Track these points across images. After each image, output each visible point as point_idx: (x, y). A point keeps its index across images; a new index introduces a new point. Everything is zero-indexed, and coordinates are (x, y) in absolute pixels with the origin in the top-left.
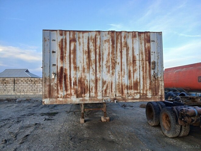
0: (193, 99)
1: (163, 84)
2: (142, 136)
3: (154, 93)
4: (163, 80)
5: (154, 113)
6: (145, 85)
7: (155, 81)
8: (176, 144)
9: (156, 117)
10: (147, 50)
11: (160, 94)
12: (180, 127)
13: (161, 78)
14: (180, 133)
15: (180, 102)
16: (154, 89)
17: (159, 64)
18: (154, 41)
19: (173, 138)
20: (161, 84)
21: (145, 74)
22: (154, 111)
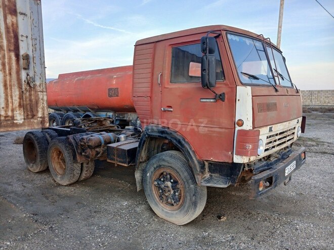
0: (99, 122)
1: (45, 98)
2: (16, 194)
3: (29, 113)
4: (44, 90)
5: (38, 150)
6: (10, 100)
7: (30, 92)
8: (75, 193)
9: (41, 156)
10: (11, 30)
11: (40, 115)
12: (80, 166)
13: (41, 86)
14: (80, 176)
15: (81, 127)
16: (28, 106)
17: (37, 60)
18: (25, 14)
19: (70, 185)
20: (41, 97)
21: (8, 77)
22: (37, 146)
